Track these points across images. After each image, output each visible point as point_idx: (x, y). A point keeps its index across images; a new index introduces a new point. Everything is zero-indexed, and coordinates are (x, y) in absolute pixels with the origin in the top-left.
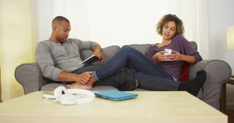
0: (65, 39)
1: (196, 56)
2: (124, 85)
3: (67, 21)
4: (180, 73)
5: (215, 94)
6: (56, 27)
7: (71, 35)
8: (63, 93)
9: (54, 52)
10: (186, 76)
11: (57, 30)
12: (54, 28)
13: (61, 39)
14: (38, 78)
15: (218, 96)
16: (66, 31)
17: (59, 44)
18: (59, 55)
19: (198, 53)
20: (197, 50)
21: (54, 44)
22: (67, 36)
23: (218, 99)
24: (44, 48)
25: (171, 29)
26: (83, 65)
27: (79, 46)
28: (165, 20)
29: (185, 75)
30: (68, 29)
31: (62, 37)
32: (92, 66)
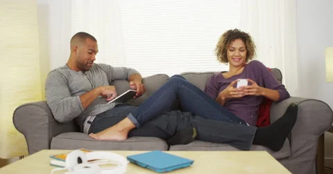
0: (89, 65)
1: (280, 90)
2: (175, 134)
3: (93, 39)
4: (256, 117)
5: (309, 150)
6: (77, 47)
7: (99, 59)
8: (80, 161)
9: (73, 85)
10: (265, 120)
11: (78, 51)
12: (74, 49)
13: (84, 66)
14: (47, 126)
15: (314, 152)
16: (90, 53)
17: (80, 72)
18: (80, 89)
19: (284, 86)
20: (281, 80)
21: (73, 73)
22: (93, 61)
23: (313, 157)
24: (59, 79)
25: (240, 50)
26: (114, 105)
27: (107, 74)
28: (227, 41)
29: (264, 118)
30: (94, 51)
31: (86, 62)
32: (128, 107)
